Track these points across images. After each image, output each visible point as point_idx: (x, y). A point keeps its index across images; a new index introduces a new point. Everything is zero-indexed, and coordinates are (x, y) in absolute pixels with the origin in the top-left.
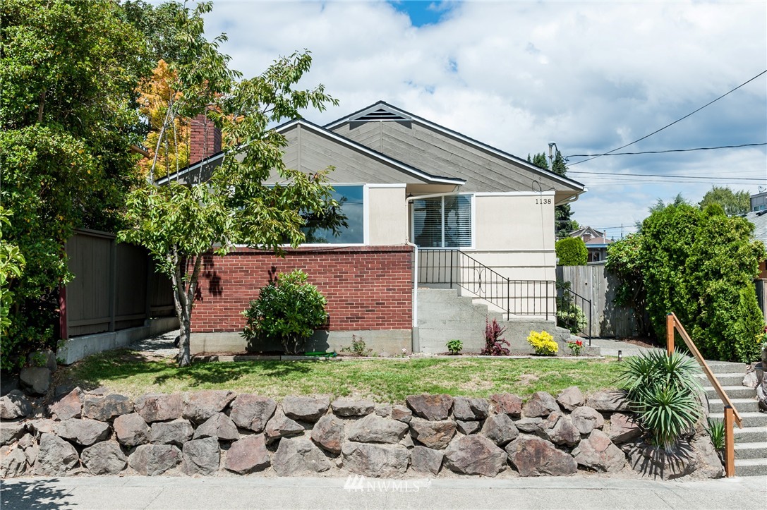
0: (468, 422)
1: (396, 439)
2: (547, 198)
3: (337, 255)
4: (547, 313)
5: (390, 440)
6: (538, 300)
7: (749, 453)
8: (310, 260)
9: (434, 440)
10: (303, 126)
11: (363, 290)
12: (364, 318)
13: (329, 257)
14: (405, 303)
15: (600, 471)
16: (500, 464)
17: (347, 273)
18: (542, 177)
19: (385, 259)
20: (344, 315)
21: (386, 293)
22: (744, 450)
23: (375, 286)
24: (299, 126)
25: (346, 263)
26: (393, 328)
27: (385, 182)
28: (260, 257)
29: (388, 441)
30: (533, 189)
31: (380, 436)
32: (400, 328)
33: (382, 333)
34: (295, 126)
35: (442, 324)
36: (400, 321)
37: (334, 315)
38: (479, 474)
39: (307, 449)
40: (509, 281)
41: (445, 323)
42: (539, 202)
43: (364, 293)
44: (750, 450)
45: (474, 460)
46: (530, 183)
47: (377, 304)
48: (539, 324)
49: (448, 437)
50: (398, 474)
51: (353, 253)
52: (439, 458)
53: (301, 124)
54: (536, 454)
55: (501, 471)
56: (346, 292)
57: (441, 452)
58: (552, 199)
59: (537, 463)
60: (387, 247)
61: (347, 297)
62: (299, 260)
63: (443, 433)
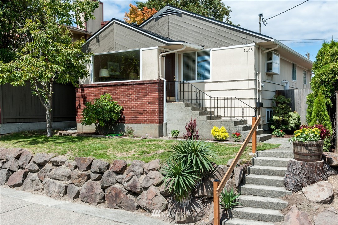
0: (95, 174)
1: (67, 179)
2: (250, 48)
3: (128, 86)
4: (231, 116)
5: (63, 179)
6: (226, 109)
7: (245, 215)
8: (117, 89)
9: (78, 182)
10: (116, 23)
11: (138, 103)
12: (138, 117)
13: (124, 87)
14: (155, 110)
15: (147, 211)
16: (99, 199)
17: (132, 95)
18: (247, 36)
19: (147, 87)
20: (131, 116)
21: (147, 105)
22: (243, 212)
23: (143, 101)
24: (114, 23)
25: (131, 90)
26: (151, 123)
27: (149, 47)
28: (100, 88)
29: (61, 179)
30: (243, 44)
31: (58, 177)
32: (153, 123)
33: (146, 125)
34: (113, 23)
35: (177, 122)
36: (153, 119)
37: (127, 116)
38: (89, 203)
39: (34, 179)
40: (211, 98)
41: (179, 121)
42: (246, 51)
43: (138, 105)
44: (247, 213)
45: (87, 195)
46: (241, 40)
47: (144, 110)
48: (225, 123)
49: (83, 181)
50: (59, 197)
51: (134, 84)
52: (75, 191)
53: (115, 22)
54: (115, 196)
55: (99, 203)
56: (131, 105)
57: (79, 188)
58: (253, 48)
59: (116, 201)
60: (147, 81)
61: (132, 107)
62: (114, 89)
63: (81, 179)
